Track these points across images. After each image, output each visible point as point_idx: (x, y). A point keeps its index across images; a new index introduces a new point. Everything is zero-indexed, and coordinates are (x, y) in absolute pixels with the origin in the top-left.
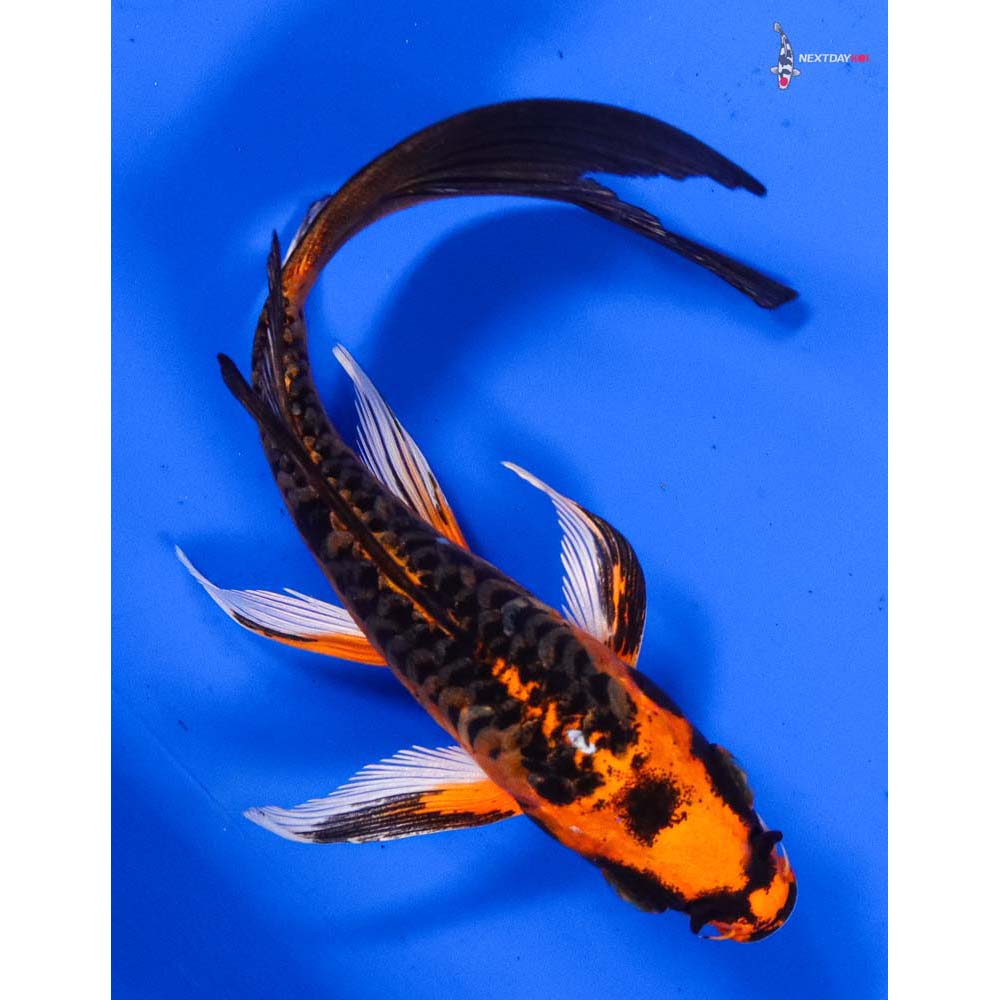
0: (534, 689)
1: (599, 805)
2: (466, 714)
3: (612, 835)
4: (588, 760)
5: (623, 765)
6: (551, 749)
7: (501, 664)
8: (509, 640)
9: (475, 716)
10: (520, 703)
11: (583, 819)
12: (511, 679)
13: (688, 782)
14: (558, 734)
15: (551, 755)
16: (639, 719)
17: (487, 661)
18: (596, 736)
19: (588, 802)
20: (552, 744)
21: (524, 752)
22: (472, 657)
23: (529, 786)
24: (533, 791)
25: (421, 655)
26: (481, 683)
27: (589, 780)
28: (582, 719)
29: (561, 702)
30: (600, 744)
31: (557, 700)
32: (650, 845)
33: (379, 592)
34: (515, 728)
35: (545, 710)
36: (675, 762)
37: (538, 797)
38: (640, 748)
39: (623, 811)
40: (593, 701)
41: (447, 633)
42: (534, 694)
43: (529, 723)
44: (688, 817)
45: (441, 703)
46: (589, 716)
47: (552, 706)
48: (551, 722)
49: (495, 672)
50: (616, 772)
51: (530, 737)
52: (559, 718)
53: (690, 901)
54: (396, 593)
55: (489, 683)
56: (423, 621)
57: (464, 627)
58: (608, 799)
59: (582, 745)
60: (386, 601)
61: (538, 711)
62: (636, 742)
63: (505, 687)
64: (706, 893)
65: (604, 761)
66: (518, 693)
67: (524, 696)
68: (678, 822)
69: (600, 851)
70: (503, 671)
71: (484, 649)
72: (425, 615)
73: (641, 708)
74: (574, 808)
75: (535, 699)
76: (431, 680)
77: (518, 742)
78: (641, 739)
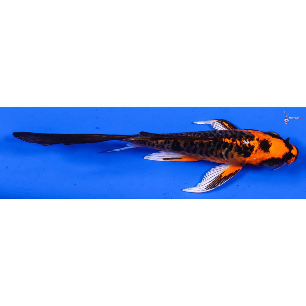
0: (232, 139)
1: (256, 151)
2: (223, 153)
3: (262, 155)
4: (249, 144)
5: (255, 141)
6: (242, 147)
7: (224, 139)
8: (222, 135)
9: (225, 152)
10: (231, 143)
11: (255, 156)
12: (227, 140)
13: (268, 138)
14: (241, 144)
15: (242, 148)
16: (252, 134)
17: (221, 140)
18: (247, 140)
19: (254, 152)
20: (241, 146)
21: (237, 152)
22: (218, 141)
23: (242, 157)
24: (243, 158)
25: (210, 149)
26: (223, 145)
27: (252, 148)
28: (243, 139)
29: (238, 138)
30: (249, 141)
31: (237, 139)
32: (269, 152)
33: (196, 144)
34: (233, 148)
35: (236, 141)
36: (263, 136)
37: (245, 158)
38: (256, 137)
39: (261, 149)
40: (243, 135)
41: (211, 141)
42: (232, 140)
43: (235, 145)
44: (272, 143)
45: (218, 155)
46: (244, 138)
47: (237, 140)
48: (239, 143)
49: (224, 141)
50: (255, 144)
51: (236, 148)
52: (239, 141)
53: (282, 158)
54: (198, 142)
55: (224, 144)
56: (206, 142)
57: (213, 138)
58: (257, 149)
59: (247, 143)
60: (198, 145)
61: (235, 142)
62: (255, 137)
63: (227, 142)
64: (284, 155)
65: (252, 143)
66: (230, 141)
67: (231, 141)
68: (271, 145)
69: (262, 160)
70: (225, 140)
71: (219, 139)
72: (206, 141)
73: (251, 132)
74: (252, 155)
75: (233, 141)
76: (214, 152)
77: (235, 151)
78: (255, 136)
